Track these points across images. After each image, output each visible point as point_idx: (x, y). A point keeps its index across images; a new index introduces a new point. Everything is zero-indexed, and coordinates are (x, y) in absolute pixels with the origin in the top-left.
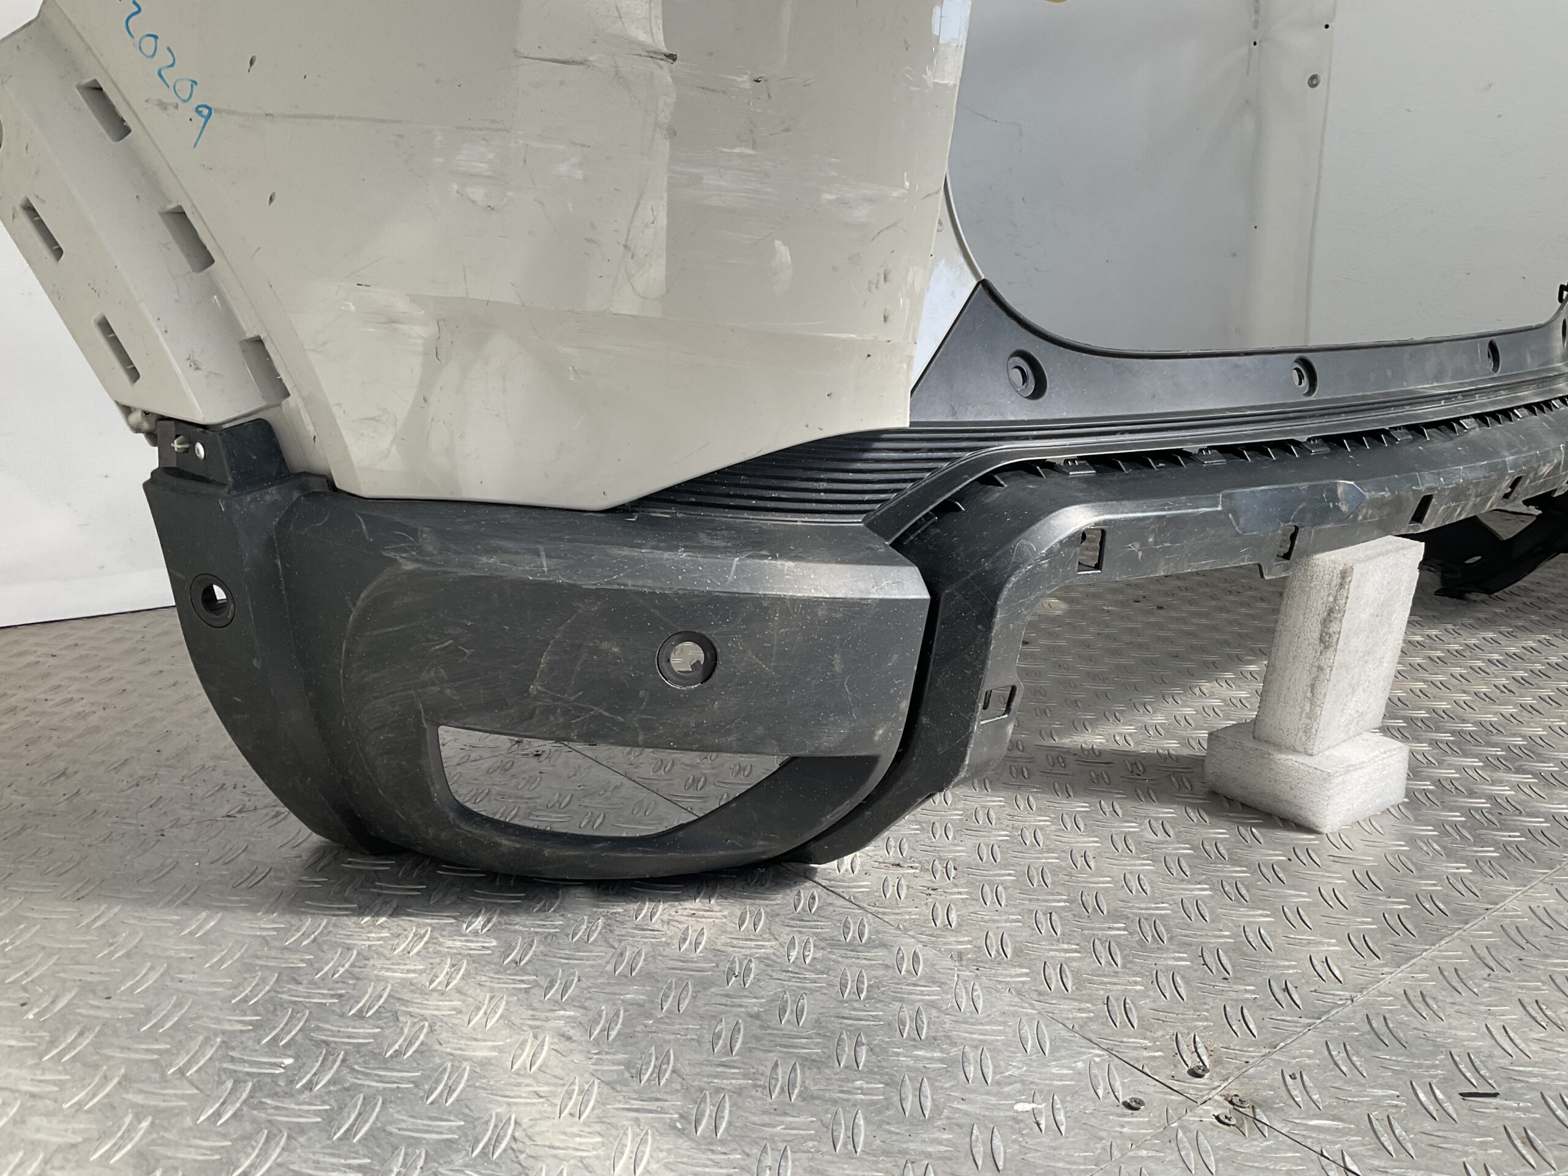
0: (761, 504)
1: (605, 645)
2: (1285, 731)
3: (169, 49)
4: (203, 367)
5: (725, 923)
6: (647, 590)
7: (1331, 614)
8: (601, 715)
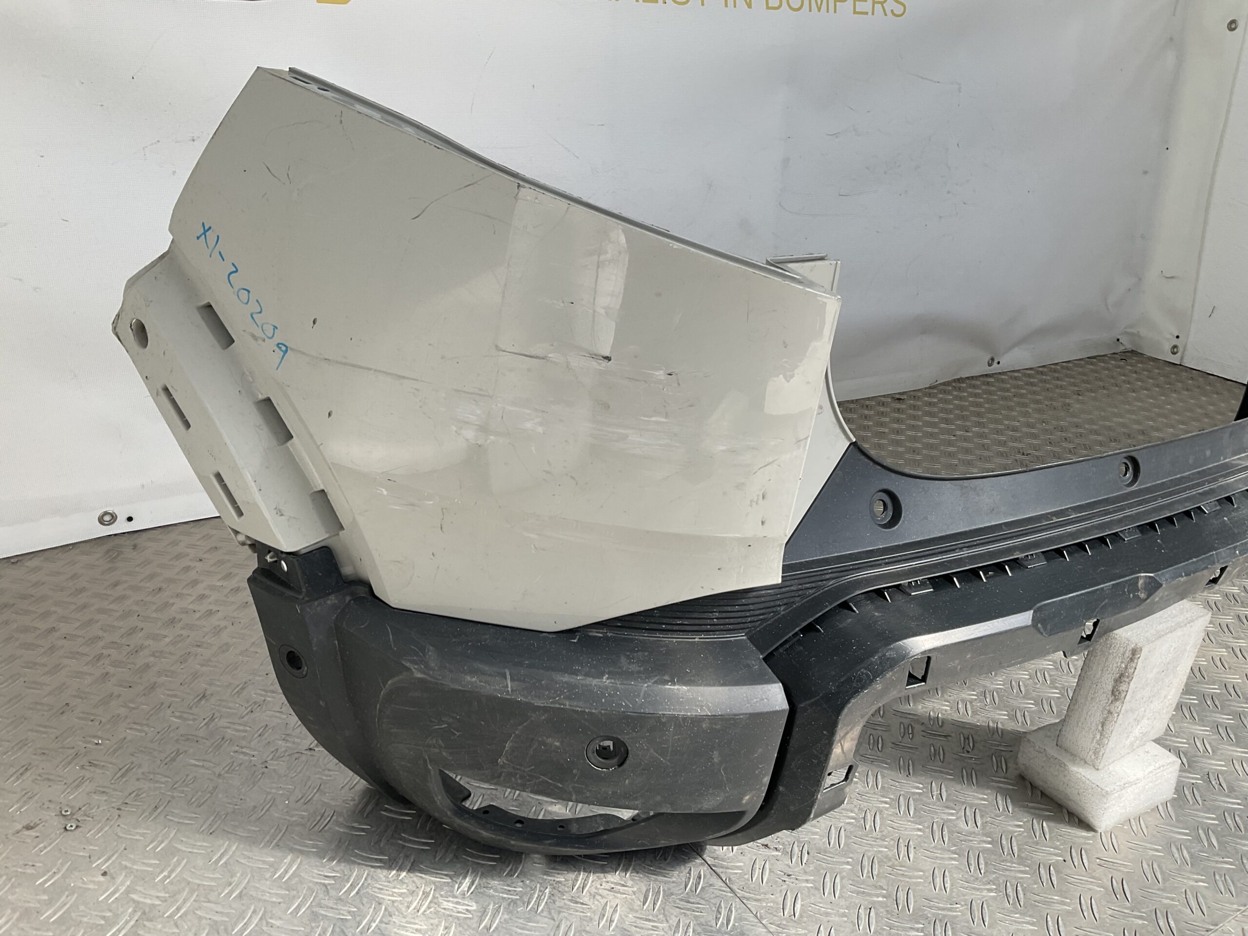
0: (669, 627)
1: (549, 740)
2: (1080, 747)
3: (257, 301)
4: (285, 514)
5: (632, 900)
6: (579, 709)
7: (1122, 678)
8: (547, 782)
